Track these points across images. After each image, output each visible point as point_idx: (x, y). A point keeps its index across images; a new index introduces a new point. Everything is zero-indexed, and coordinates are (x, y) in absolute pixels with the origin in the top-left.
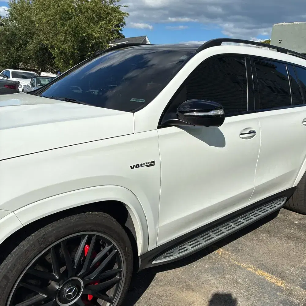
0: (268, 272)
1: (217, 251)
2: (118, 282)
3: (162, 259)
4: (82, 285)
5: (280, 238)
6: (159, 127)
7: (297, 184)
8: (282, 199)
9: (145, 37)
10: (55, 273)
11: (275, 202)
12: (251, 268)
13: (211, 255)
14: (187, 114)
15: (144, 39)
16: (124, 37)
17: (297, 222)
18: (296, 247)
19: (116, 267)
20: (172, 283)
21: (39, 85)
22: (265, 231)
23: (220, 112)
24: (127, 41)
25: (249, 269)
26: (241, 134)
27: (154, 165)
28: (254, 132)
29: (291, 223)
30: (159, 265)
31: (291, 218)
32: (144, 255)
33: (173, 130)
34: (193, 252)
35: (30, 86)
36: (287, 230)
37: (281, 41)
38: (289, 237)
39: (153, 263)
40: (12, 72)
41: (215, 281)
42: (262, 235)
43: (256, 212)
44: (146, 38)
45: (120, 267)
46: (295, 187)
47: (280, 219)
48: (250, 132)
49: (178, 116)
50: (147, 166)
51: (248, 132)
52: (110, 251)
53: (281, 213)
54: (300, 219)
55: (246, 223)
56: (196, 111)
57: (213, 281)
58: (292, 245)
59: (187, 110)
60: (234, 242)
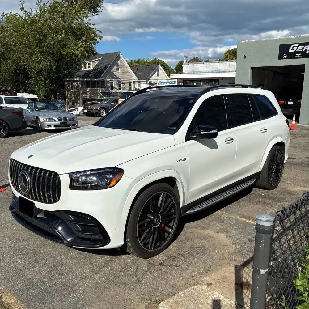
0: (247, 219)
1: (217, 212)
2: (174, 218)
3: (191, 211)
4: (161, 218)
5: (253, 203)
6: (186, 141)
7: (261, 170)
8: (253, 180)
9: (118, 52)
10: (152, 210)
11: (249, 182)
12: (237, 218)
13: (214, 214)
14: (199, 133)
15: (117, 55)
16: (97, 53)
17: (264, 194)
18: (263, 207)
19: (173, 211)
20: (195, 227)
21: (38, 109)
22: (244, 200)
23: (215, 131)
24: (101, 57)
25: (236, 218)
26: (226, 141)
27: (186, 160)
28: (232, 139)
29: (260, 195)
30: (189, 214)
31: (260, 193)
32: (183, 207)
33: (192, 141)
34: (205, 207)
35: (29, 111)
36: (257, 199)
37: (245, 56)
38: (259, 202)
39: (187, 213)
40: (4, 98)
41: (219, 225)
42: (242, 203)
43: (238, 187)
44: (119, 55)
45: (175, 211)
46: (260, 172)
47: (253, 194)
48: (230, 140)
49: (194, 134)
50: (183, 161)
51: (229, 140)
52: (171, 202)
53: (254, 191)
54: (265, 193)
55: (232, 193)
56: (202, 132)
57: (217, 225)
58: (260, 206)
59: (197, 131)
60: (226, 207)
